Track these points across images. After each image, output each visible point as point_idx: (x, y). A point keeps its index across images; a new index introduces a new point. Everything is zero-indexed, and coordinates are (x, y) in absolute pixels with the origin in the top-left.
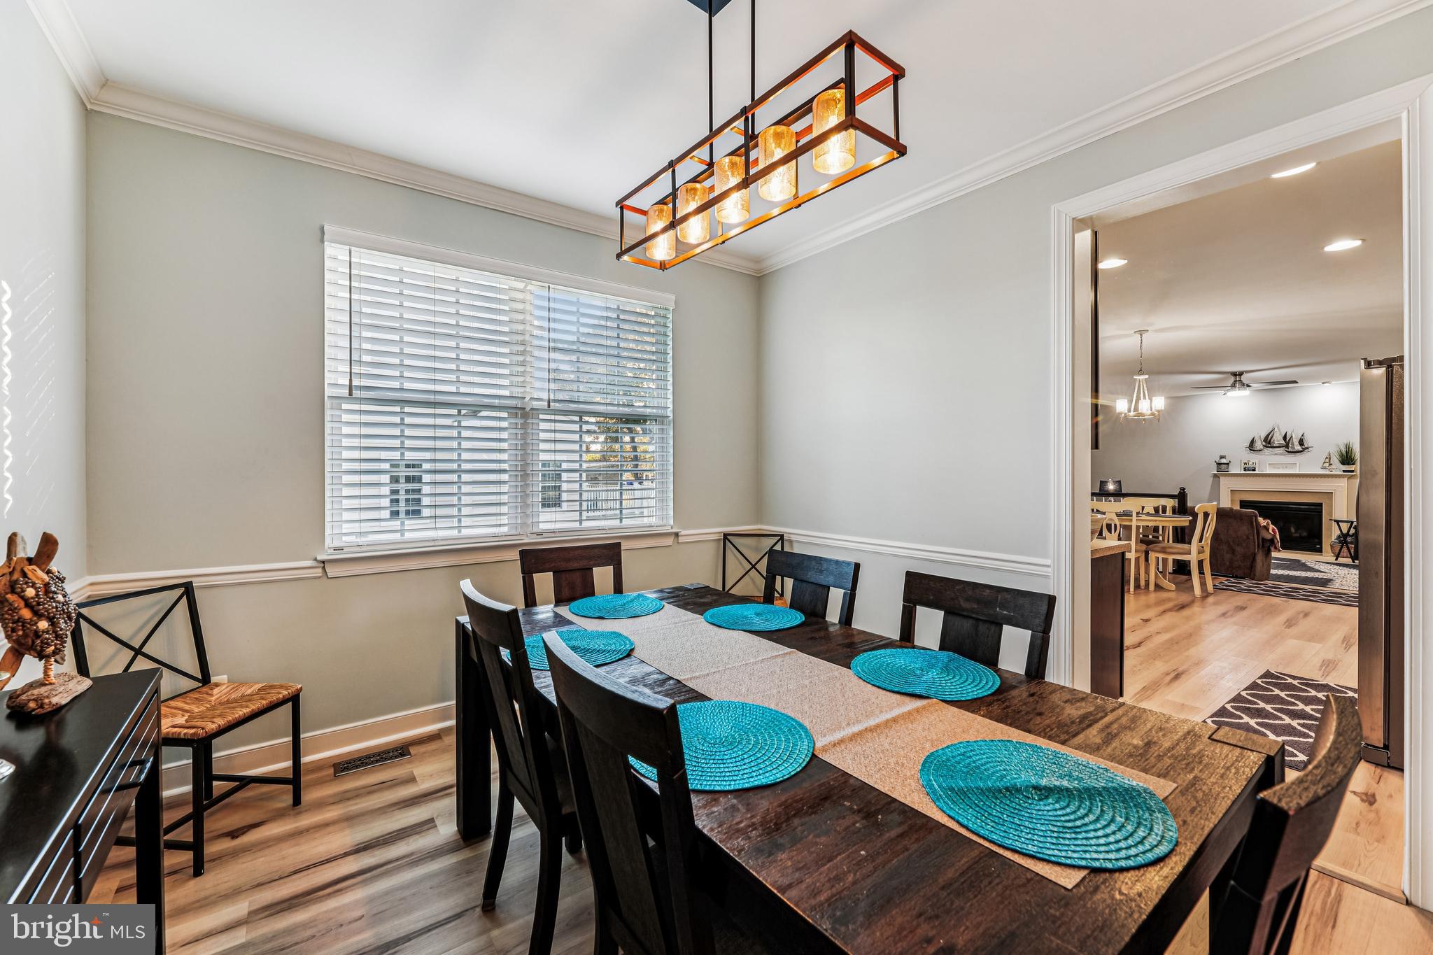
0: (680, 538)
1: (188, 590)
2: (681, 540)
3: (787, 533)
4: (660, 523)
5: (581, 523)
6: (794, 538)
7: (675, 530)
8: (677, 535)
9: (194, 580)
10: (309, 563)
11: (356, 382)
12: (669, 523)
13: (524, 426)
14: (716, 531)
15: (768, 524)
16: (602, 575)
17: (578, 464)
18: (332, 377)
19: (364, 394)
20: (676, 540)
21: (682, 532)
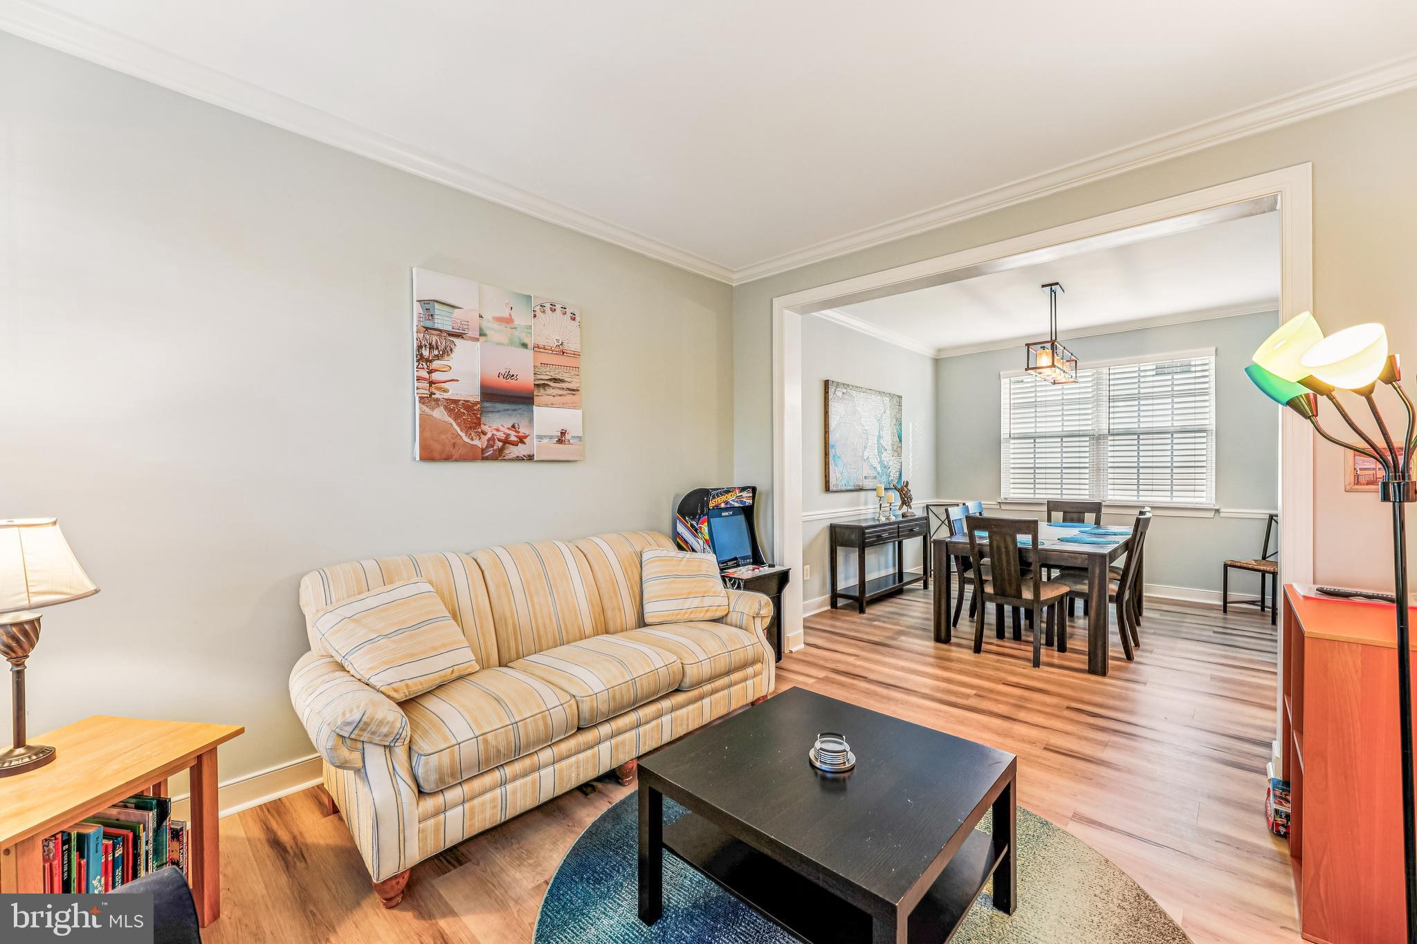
2: (1222, 515)
4: (1208, 501)
5: (1172, 499)
7: (1217, 507)
8: (1217, 511)
11: (1012, 432)
12: (1213, 504)
13: (1098, 444)
16: (1090, 517)
18: (1005, 432)
19: (1016, 436)
20: (1217, 514)
21: (1222, 510)
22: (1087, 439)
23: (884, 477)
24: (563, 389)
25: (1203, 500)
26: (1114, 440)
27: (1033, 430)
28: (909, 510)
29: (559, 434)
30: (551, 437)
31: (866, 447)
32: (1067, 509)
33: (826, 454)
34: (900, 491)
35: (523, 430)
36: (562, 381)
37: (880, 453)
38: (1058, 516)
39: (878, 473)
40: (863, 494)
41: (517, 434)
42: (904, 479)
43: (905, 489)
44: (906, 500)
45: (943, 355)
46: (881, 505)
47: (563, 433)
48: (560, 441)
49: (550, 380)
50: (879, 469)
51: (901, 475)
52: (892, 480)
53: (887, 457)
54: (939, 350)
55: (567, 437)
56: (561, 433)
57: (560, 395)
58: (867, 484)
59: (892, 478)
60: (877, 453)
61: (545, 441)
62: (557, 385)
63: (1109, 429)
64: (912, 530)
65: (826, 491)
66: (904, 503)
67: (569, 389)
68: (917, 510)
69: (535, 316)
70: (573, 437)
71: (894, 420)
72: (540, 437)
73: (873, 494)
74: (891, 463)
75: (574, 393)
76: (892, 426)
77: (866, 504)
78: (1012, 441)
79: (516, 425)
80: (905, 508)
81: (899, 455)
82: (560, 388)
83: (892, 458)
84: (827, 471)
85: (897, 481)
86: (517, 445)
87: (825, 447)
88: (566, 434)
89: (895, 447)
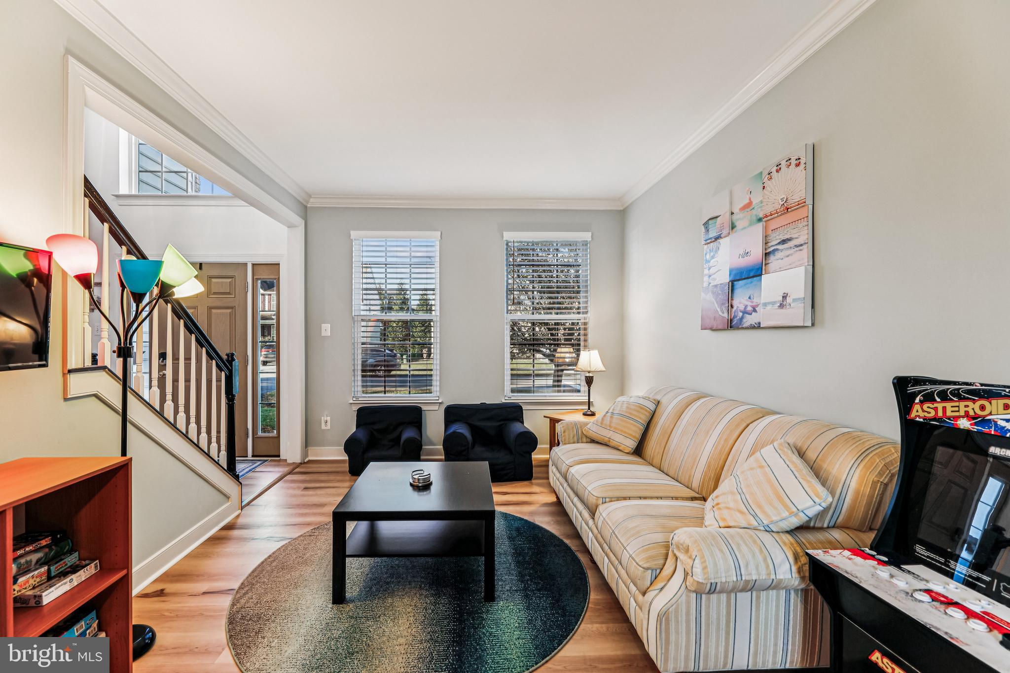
24: (791, 248)
29: (781, 298)
30: (773, 303)
35: (756, 300)
36: (789, 240)
41: (752, 304)
47: (785, 297)
48: (782, 306)
49: (779, 243)
55: (789, 300)
56: (783, 297)
57: (788, 256)
61: (769, 307)
62: (786, 246)
67: (796, 246)
69: (764, 188)
70: (794, 300)
72: (765, 305)
75: (801, 248)
79: (752, 297)
82: (787, 249)
86: (751, 314)
88: (788, 298)
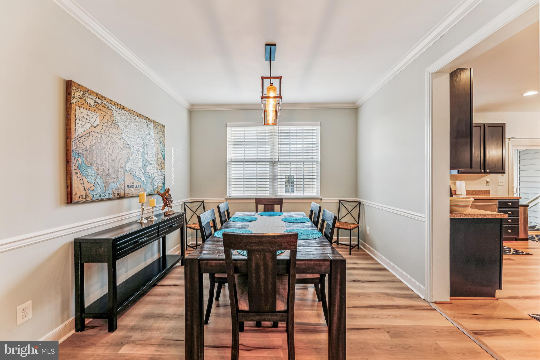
0: (322, 201)
1: (203, 202)
2: (323, 201)
3: (362, 201)
4: (317, 195)
6: (364, 203)
7: (321, 198)
8: (321, 199)
9: (204, 201)
10: (224, 199)
11: (233, 158)
12: (319, 196)
13: (273, 166)
14: (337, 199)
15: (359, 198)
17: (302, 177)
18: (229, 157)
19: (235, 160)
20: (321, 201)
21: (323, 199)
22: (268, 163)
23: (149, 185)
25: (315, 194)
26: (281, 164)
27: (243, 158)
28: (170, 209)
31: (128, 160)
32: (266, 203)
33: (68, 162)
34: (163, 196)
37: (144, 166)
38: (261, 207)
39: (143, 182)
40: (125, 201)
42: (167, 186)
43: (167, 194)
44: (167, 202)
45: (195, 109)
46: (143, 209)
50: (143, 179)
51: (164, 183)
52: (157, 188)
53: (151, 169)
54: (192, 105)
58: (131, 192)
59: (157, 186)
60: (141, 166)
63: (279, 158)
64: (171, 227)
65: (68, 203)
66: (165, 205)
68: (177, 209)
71: (159, 142)
73: (137, 200)
74: (155, 174)
76: (157, 146)
77: (129, 209)
78: (233, 163)
80: (166, 209)
81: (163, 168)
83: (156, 171)
84: (69, 181)
85: (161, 188)
87: (67, 154)
89: (159, 163)
